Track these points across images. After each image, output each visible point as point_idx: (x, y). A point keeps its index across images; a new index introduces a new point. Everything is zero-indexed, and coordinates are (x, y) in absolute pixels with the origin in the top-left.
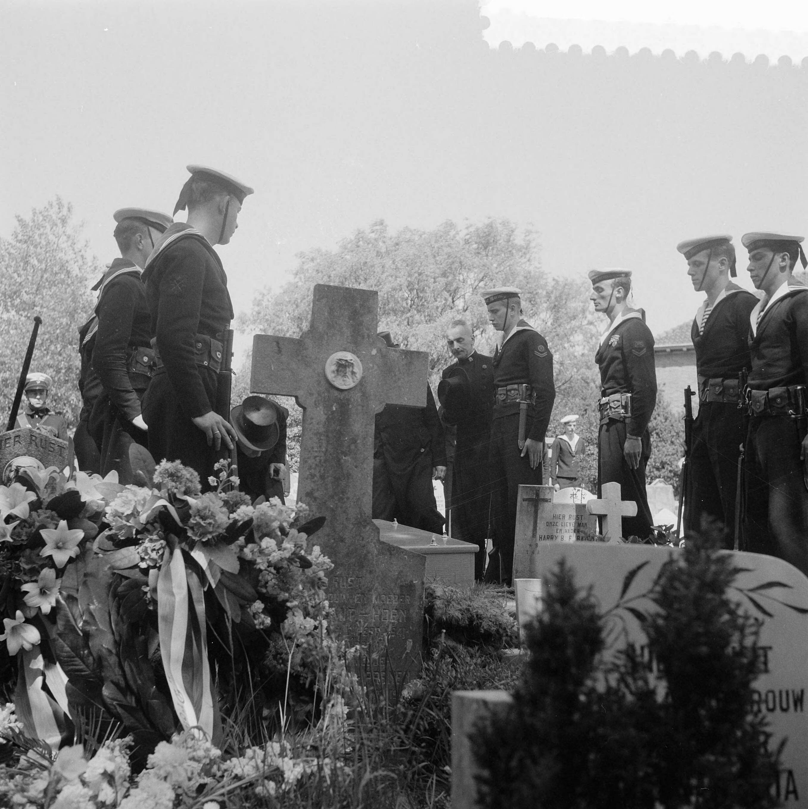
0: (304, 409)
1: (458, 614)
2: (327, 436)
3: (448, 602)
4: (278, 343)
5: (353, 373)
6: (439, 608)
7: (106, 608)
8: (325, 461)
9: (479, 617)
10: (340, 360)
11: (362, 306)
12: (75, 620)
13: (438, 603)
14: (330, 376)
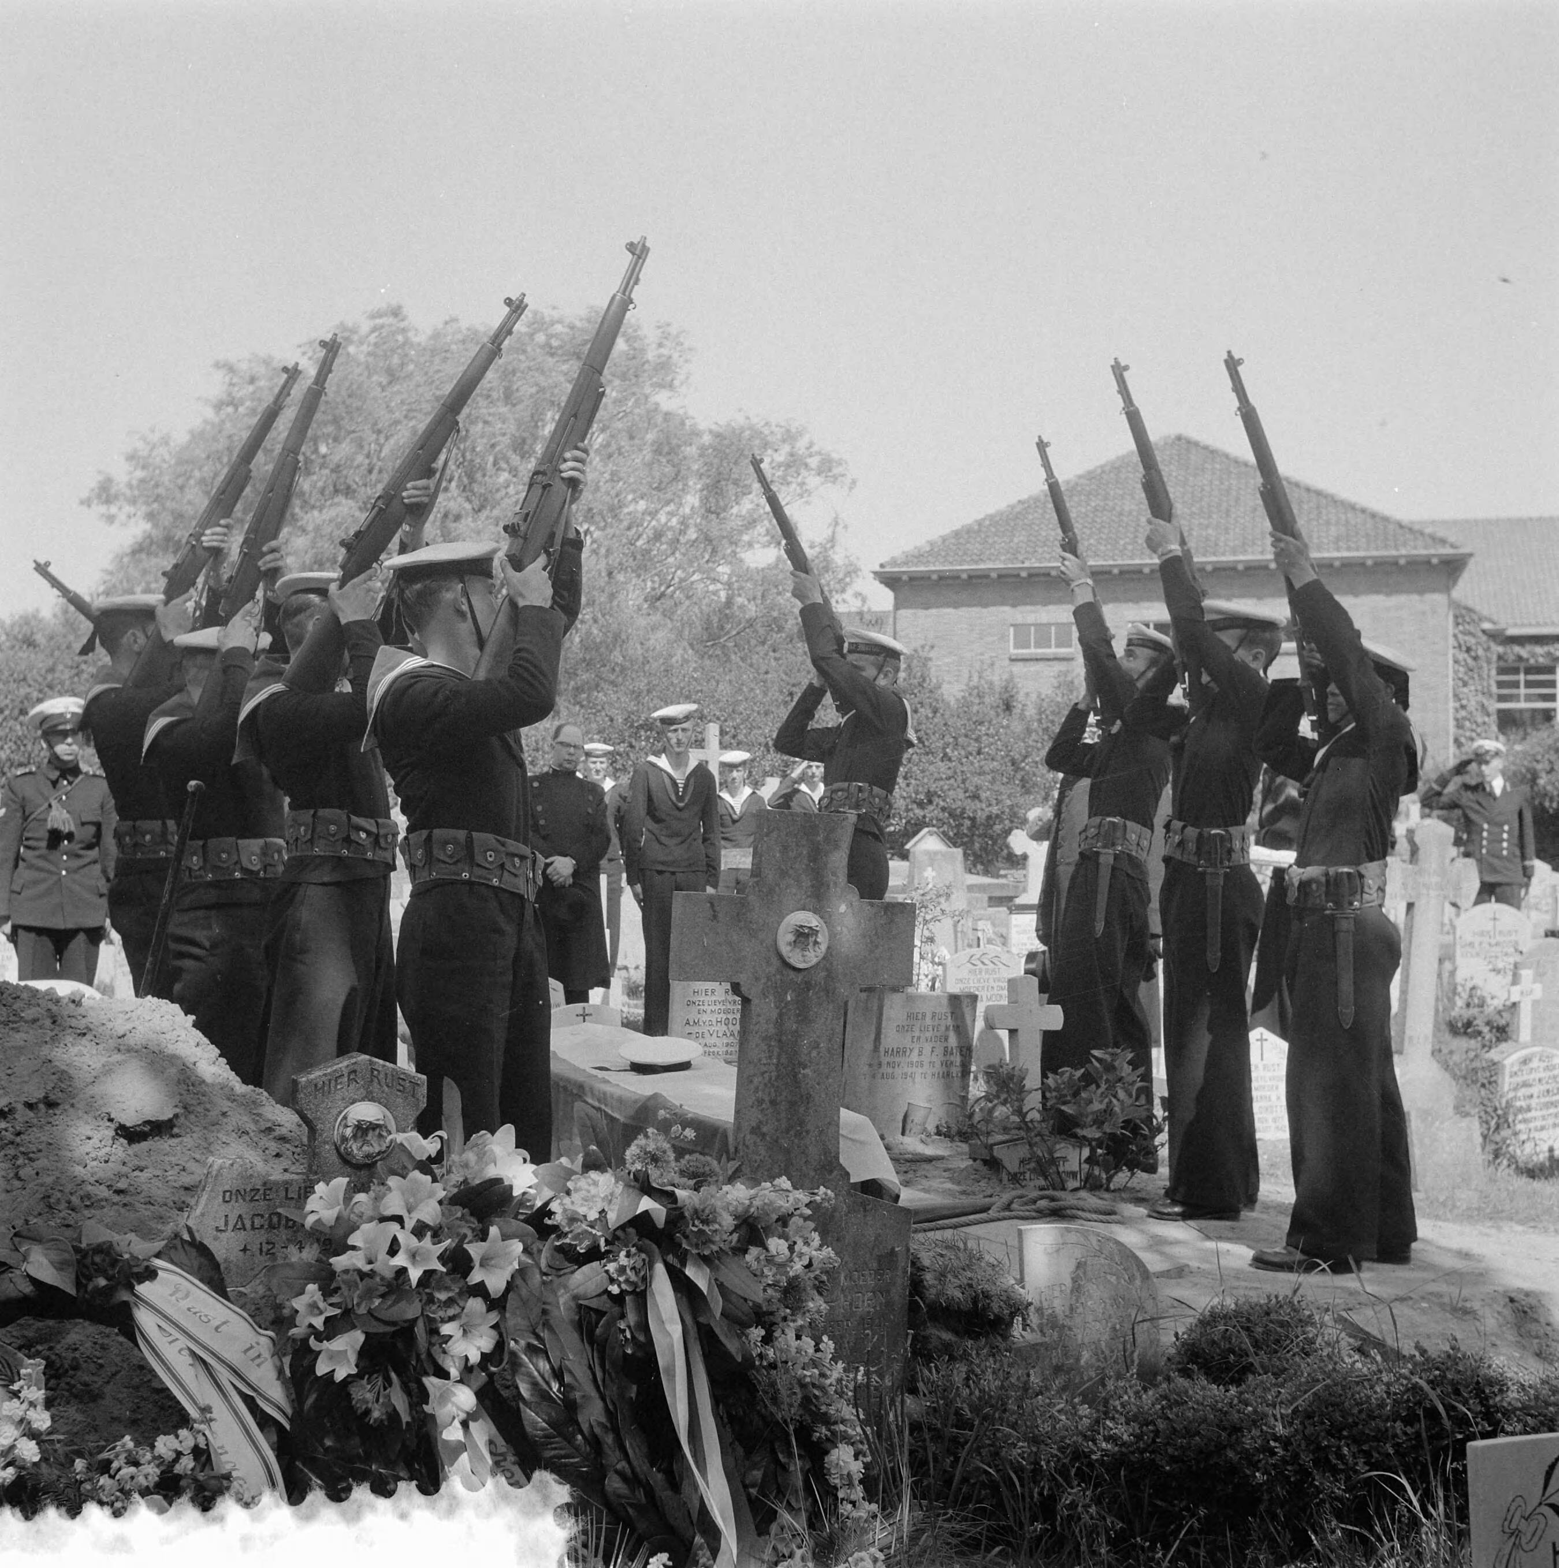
0: (746, 1001)
1: (958, 1294)
2: (780, 1041)
3: (942, 1276)
4: (712, 905)
5: (816, 943)
6: (933, 1286)
7: (586, 1362)
8: (778, 1077)
9: (987, 1295)
10: (801, 926)
11: (827, 839)
12: (548, 1384)
13: (929, 1278)
14: (785, 950)
